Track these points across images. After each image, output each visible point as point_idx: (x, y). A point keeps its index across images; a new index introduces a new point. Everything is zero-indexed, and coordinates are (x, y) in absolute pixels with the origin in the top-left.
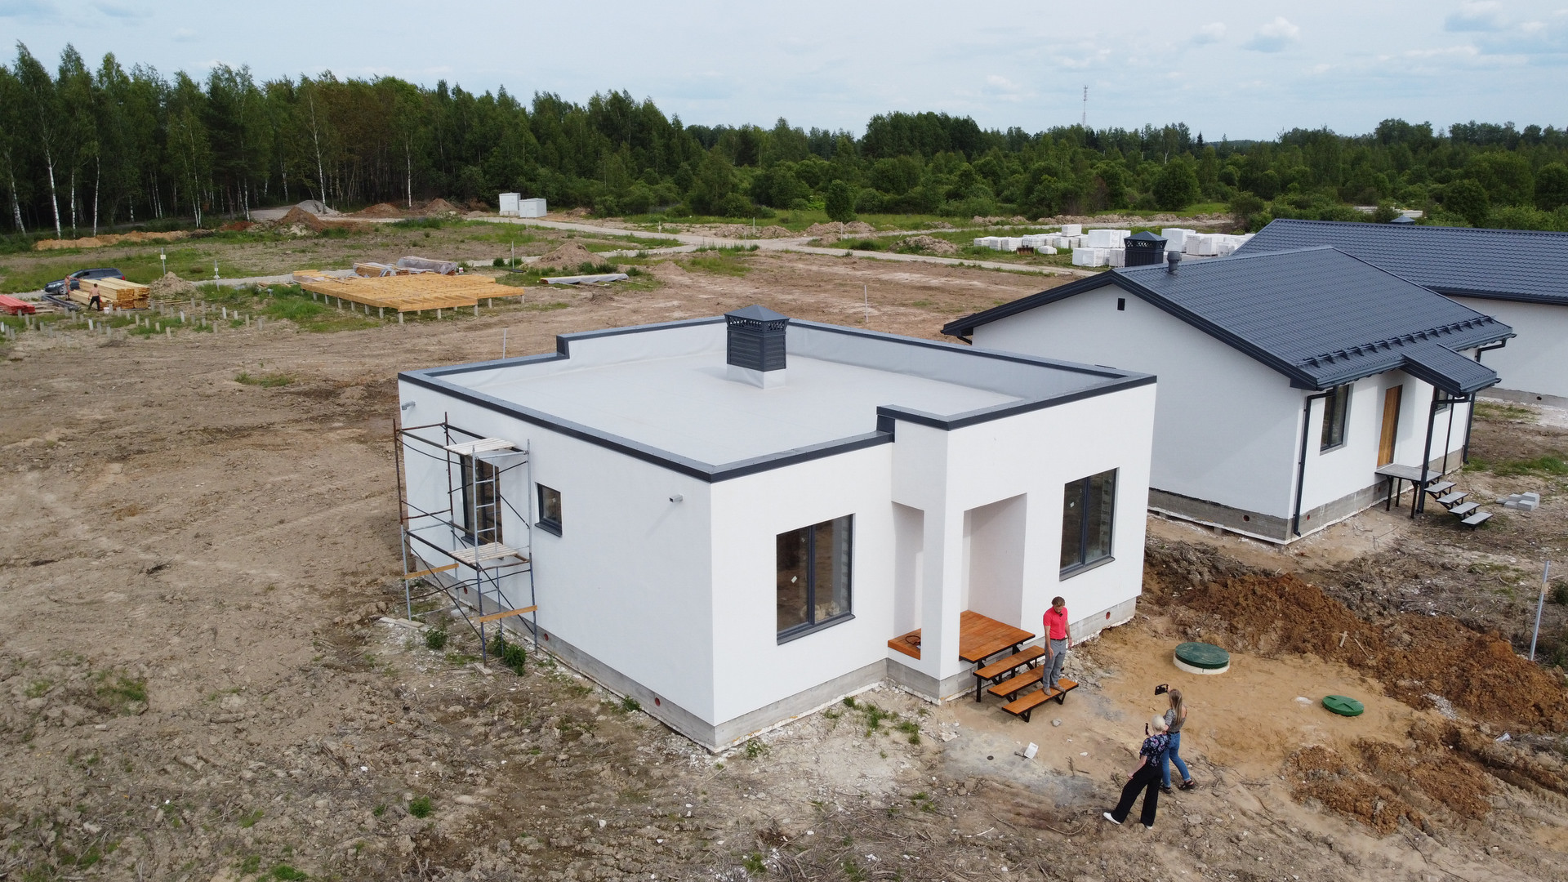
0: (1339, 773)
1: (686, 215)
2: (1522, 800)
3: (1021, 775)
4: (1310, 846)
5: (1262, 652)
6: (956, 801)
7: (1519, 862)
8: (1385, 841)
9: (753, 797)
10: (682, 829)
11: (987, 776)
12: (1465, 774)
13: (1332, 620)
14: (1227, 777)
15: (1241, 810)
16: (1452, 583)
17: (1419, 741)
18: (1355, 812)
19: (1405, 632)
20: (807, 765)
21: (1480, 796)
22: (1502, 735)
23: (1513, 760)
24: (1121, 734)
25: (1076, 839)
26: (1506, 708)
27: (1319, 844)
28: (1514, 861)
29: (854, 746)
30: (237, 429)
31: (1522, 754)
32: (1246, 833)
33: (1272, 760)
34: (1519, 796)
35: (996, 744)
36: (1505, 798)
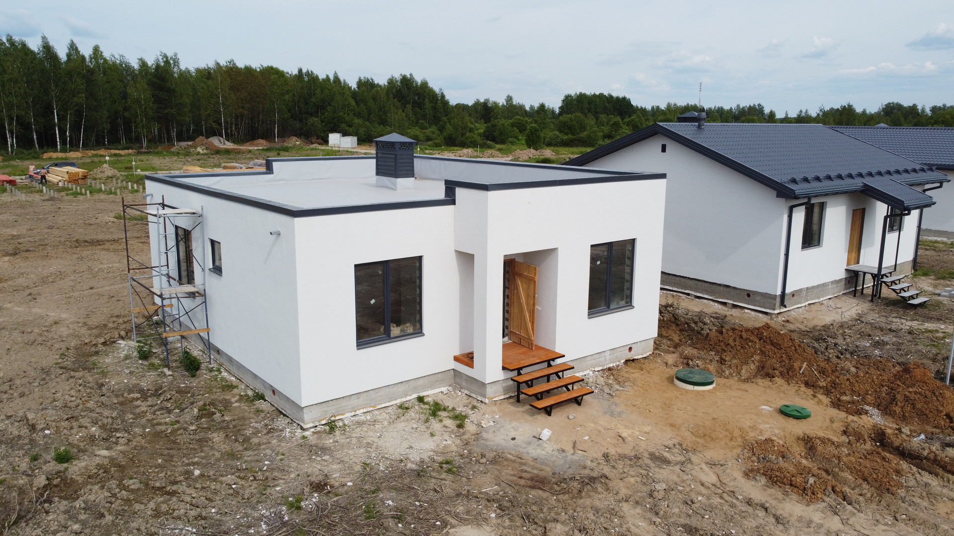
0: (783, 457)
1: (440, 146)
2: (930, 481)
3: (533, 451)
4: (750, 509)
5: (743, 378)
6: (476, 467)
7: (922, 527)
8: (812, 507)
9: (319, 459)
10: (255, 479)
11: (506, 451)
12: (885, 461)
13: (797, 355)
14: (694, 458)
15: (700, 481)
16: (894, 339)
17: (851, 438)
18: (791, 485)
19: (853, 366)
20: (372, 439)
21: (894, 477)
22: (919, 436)
23: (925, 453)
24: (619, 426)
25: (561, 497)
26: (923, 416)
27: (758, 508)
28: (918, 526)
29: (413, 428)
30: (98, 241)
31: (934, 449)
32: (700, 498)
33: (733, 448)
34: (927, 478)
35: (521, 430)
36: (915, 479)
